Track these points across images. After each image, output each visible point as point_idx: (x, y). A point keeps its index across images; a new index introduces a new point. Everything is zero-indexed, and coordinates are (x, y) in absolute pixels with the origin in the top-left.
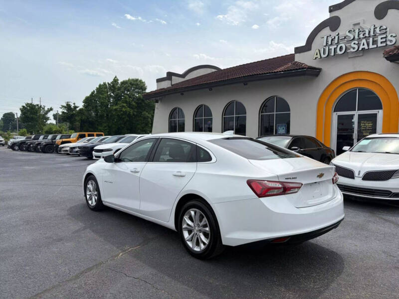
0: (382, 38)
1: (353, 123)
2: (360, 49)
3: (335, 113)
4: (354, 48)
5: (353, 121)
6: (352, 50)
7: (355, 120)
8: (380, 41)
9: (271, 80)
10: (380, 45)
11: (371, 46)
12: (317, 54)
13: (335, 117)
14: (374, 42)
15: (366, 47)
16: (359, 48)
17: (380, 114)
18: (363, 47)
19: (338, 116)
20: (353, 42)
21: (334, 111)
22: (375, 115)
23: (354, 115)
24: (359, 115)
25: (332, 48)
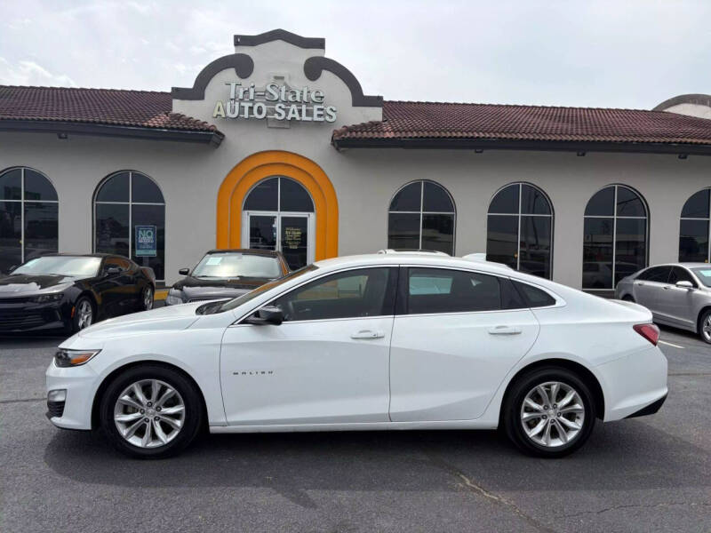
0: (319, 109)
1: (275, 230)
2: (289, 118)
3: (246, 212)
4: (280, 115)
5: (274, 226)
6: (276, 116)
7: (278, 225)
8: (316, 113)
9: (134, 140)
10: (316, 118)
11: (304, 118)
12: (219, 110)
13: (246, 218)
14: (309, 113)
15: (297, 116)
16: (287, 115)
17: (311, 218)
18: (294, 116)
19: (251, 217)
20: (279, 105)
21: (245, 209)
22: (305, 220)
23: (275, 217)
24: (284, 219)
25: (247, 105)
